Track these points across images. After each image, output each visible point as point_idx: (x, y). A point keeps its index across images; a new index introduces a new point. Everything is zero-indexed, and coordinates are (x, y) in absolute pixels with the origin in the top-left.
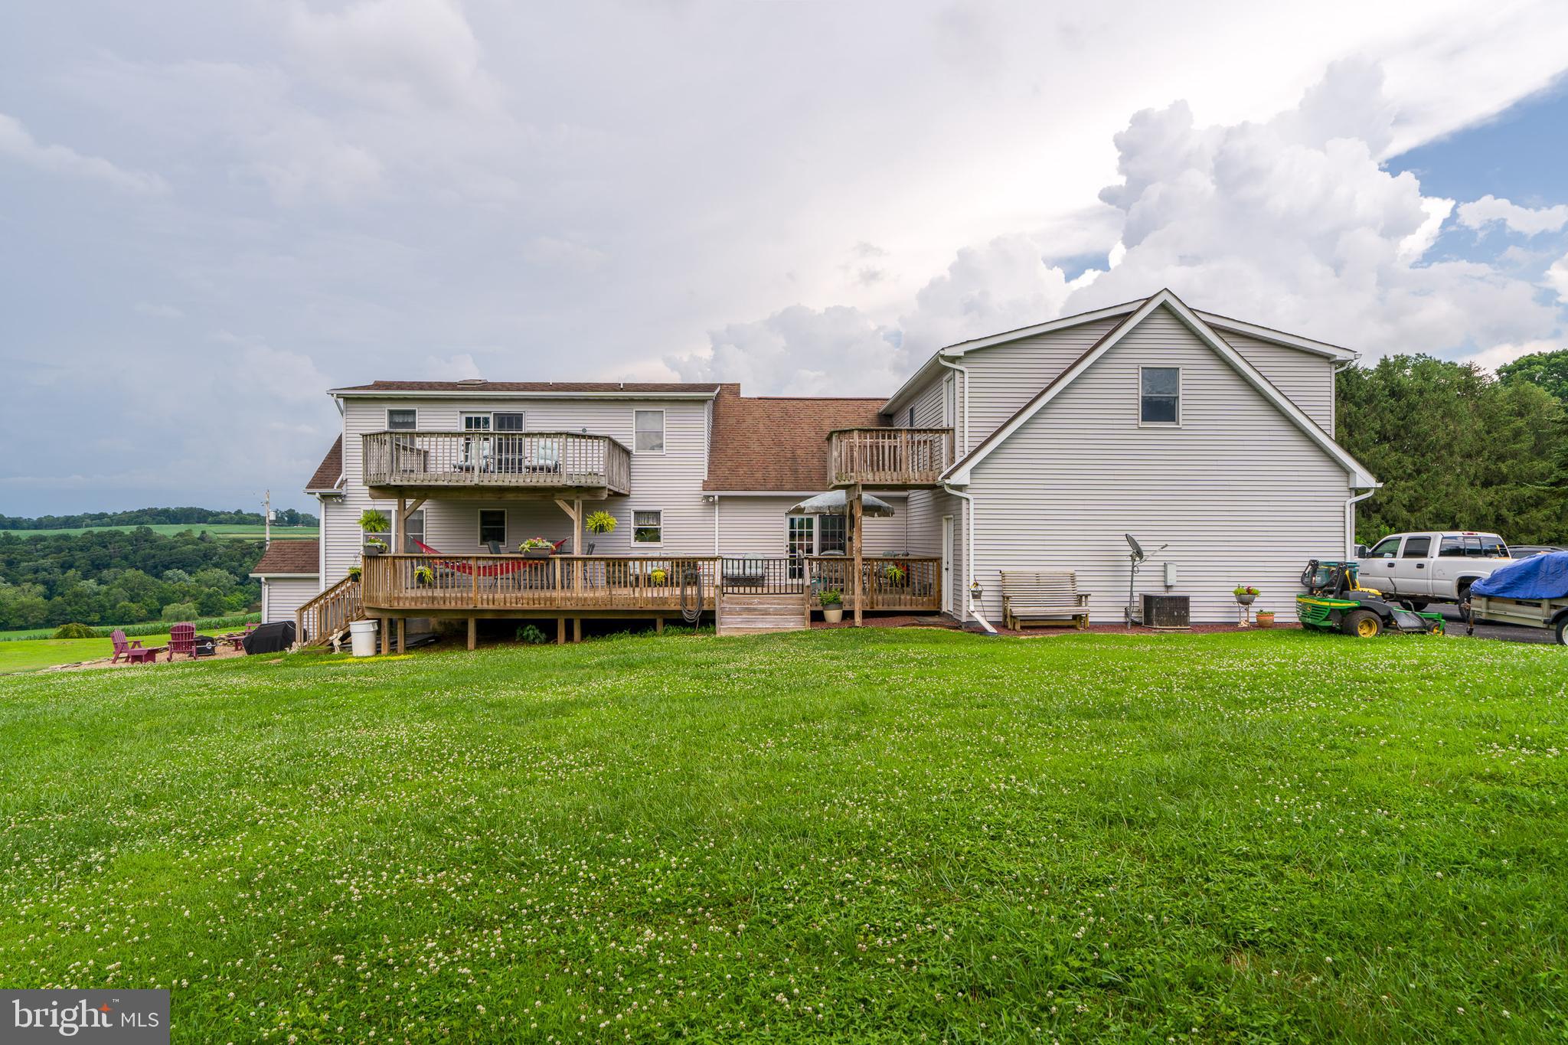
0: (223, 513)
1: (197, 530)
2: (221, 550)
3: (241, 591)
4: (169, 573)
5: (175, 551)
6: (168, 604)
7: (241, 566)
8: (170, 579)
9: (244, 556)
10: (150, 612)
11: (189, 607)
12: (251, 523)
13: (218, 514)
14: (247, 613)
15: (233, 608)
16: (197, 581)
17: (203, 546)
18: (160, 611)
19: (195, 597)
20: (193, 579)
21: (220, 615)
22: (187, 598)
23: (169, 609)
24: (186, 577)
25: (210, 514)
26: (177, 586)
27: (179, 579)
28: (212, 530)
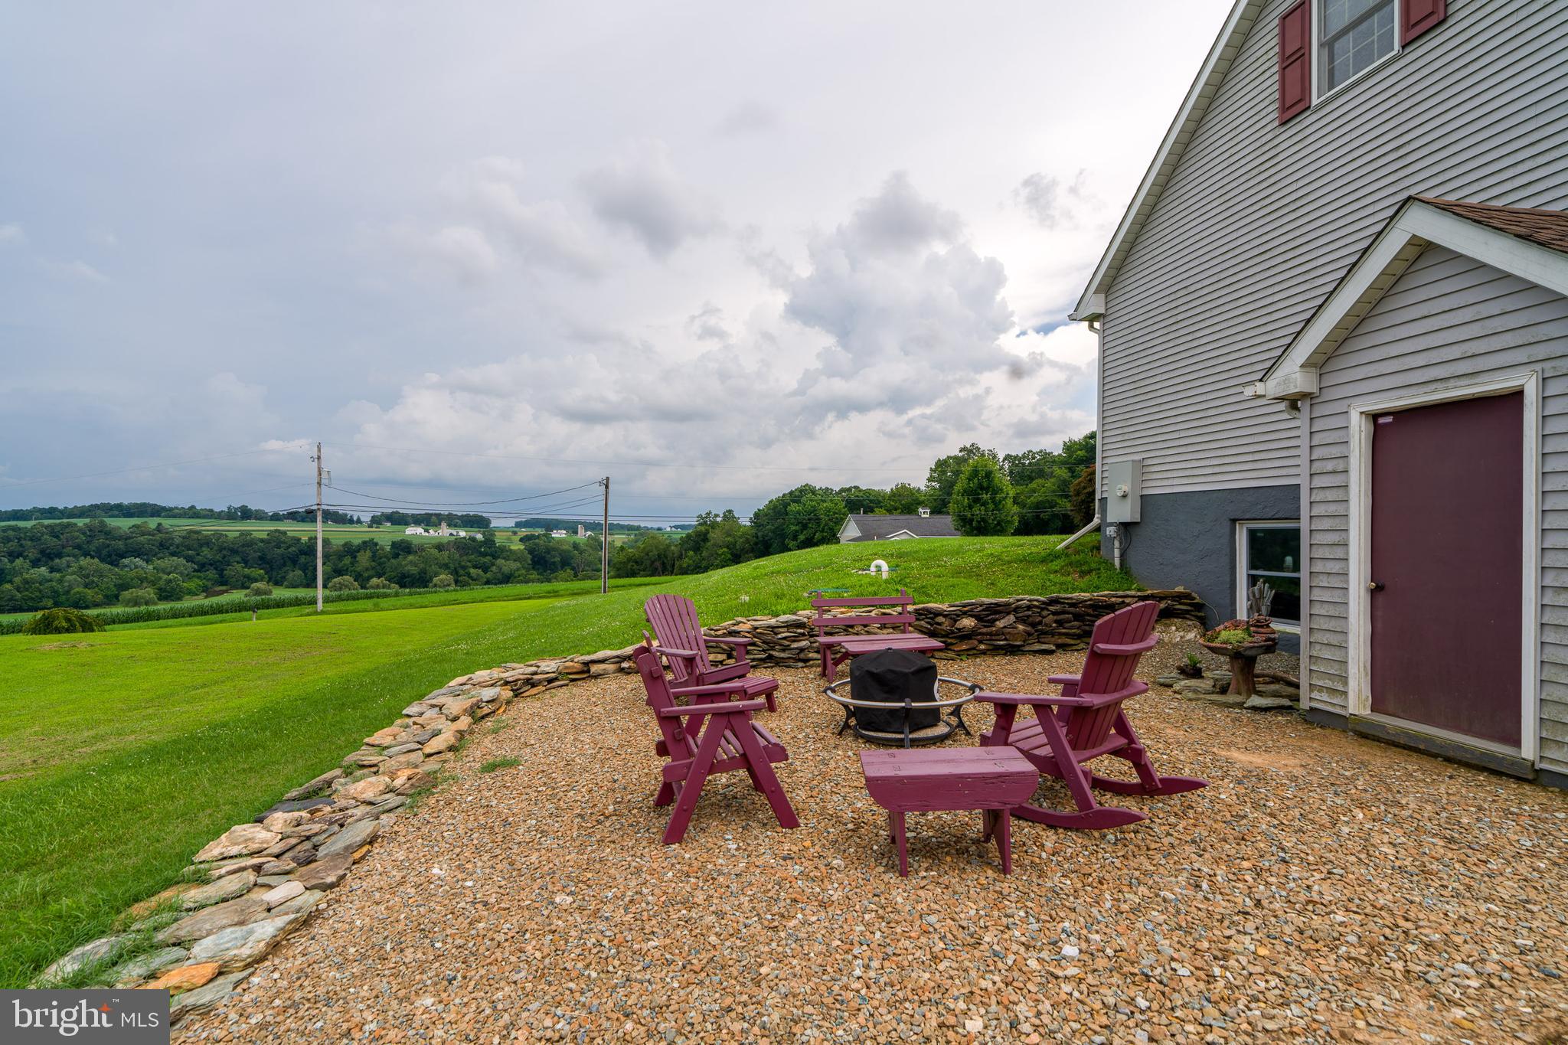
0: (176, 508)
1: (152, 523)
2: (177, 541)
3: (199, 577)
4: (126, 561)
5: (131, 541)
6: (127, 589)
7: (198, 554)
8: (126, 566)
9: (201, 546)
10: (106, 597)
11: (149, 592)
12: (205, 517)
13: (171, 509)
14: (206, 597)
15: (192, 593)
16: (154, 568)
17: (158, 537)
18: (117, 597)
19: (153, 583)
20: (151, 567)
21: (179, 599)
22: (145, 584)
23: (126, 595)
24: (144, 565)
25: (164, 509)
26: (133, 574)
27: (136, 567)
28: (167, 523)
